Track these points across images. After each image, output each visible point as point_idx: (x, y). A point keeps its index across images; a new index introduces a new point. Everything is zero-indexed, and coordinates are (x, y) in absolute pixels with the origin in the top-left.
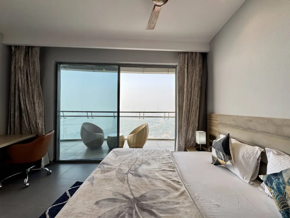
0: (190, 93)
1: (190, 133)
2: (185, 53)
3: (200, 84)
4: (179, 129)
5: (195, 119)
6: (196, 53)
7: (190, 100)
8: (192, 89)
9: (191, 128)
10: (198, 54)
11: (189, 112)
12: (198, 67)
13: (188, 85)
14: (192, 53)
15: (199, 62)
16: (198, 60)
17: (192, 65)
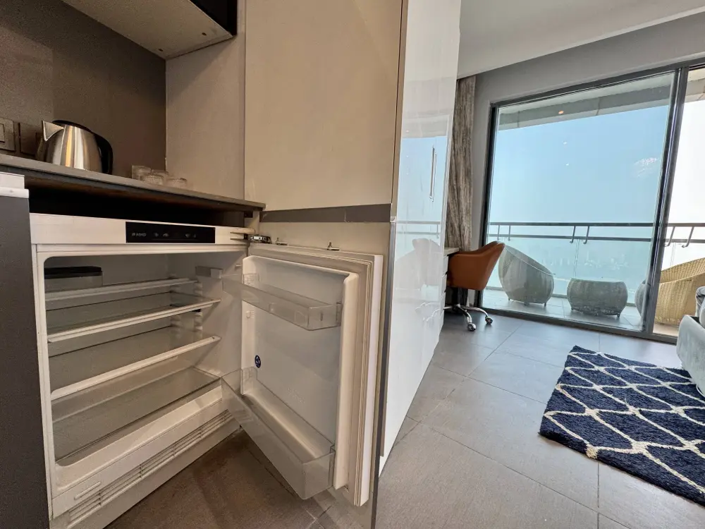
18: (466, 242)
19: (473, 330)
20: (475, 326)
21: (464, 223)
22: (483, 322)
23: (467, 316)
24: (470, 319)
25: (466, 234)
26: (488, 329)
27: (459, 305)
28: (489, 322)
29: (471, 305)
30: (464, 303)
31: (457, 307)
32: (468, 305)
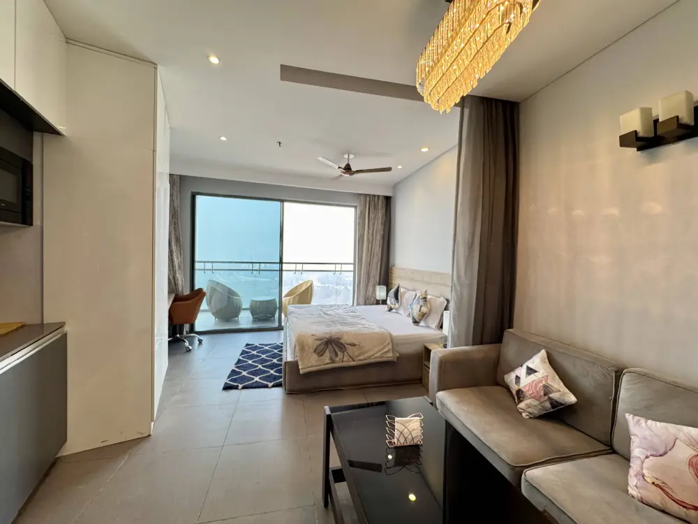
0: (371, 242)
1: (370, 288)
2: (366, 195)
3: (382, 232)
4: (357, 285)
5: (376, 273)
6: (378, 196)
7: (370, 251)
8: (373, 238)
9: (371, 284)
10: (381, 197)
11: (370, 265)
12: (381, 213)
13: (368, 233)
14: (374, 196)
15: (382, 207)
16: (381, 203)
17: (374, 209)
18: (180, 289)
19: (190, 350)
20: (191, 348)
21: (178, 275)
22: (197, 342)
23: (185, 342)
24: (187, 344)
25: (180, 283)
26: (201, 346)
27: (178, 335)
28: (200, 341)
29: (187, 333)
30: (181, 333)
31: (177, 337)
32: (185, 333)
